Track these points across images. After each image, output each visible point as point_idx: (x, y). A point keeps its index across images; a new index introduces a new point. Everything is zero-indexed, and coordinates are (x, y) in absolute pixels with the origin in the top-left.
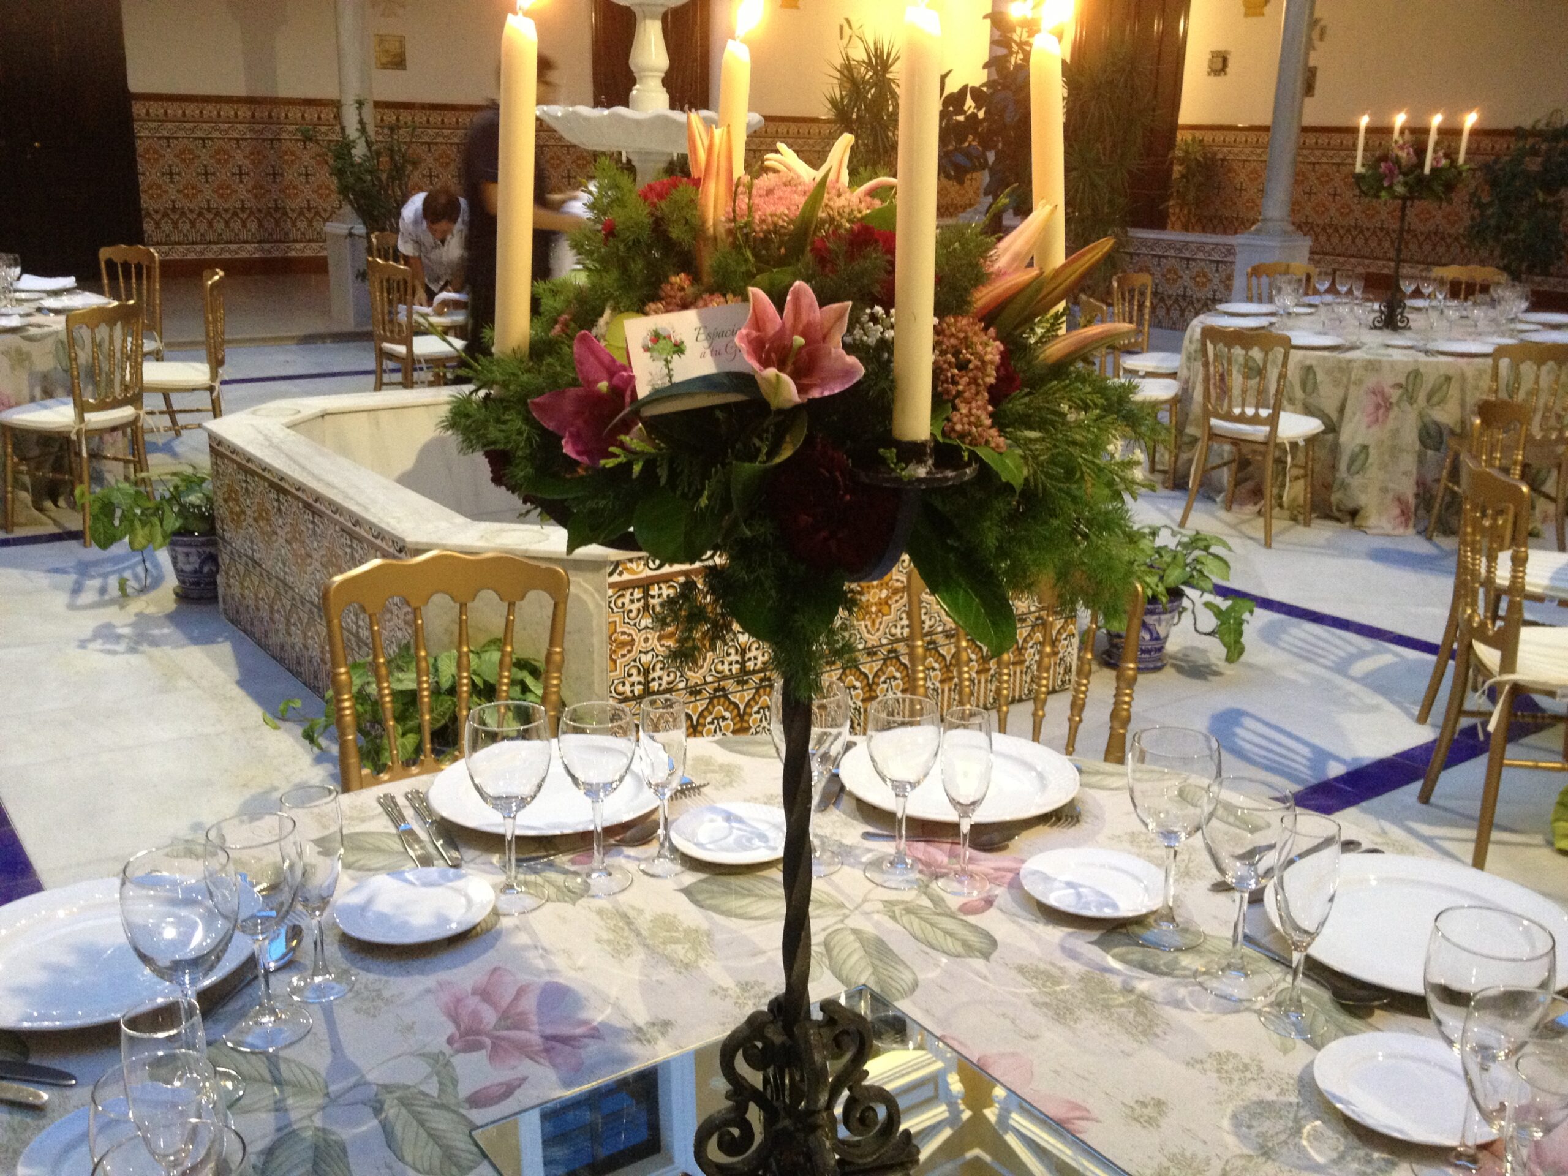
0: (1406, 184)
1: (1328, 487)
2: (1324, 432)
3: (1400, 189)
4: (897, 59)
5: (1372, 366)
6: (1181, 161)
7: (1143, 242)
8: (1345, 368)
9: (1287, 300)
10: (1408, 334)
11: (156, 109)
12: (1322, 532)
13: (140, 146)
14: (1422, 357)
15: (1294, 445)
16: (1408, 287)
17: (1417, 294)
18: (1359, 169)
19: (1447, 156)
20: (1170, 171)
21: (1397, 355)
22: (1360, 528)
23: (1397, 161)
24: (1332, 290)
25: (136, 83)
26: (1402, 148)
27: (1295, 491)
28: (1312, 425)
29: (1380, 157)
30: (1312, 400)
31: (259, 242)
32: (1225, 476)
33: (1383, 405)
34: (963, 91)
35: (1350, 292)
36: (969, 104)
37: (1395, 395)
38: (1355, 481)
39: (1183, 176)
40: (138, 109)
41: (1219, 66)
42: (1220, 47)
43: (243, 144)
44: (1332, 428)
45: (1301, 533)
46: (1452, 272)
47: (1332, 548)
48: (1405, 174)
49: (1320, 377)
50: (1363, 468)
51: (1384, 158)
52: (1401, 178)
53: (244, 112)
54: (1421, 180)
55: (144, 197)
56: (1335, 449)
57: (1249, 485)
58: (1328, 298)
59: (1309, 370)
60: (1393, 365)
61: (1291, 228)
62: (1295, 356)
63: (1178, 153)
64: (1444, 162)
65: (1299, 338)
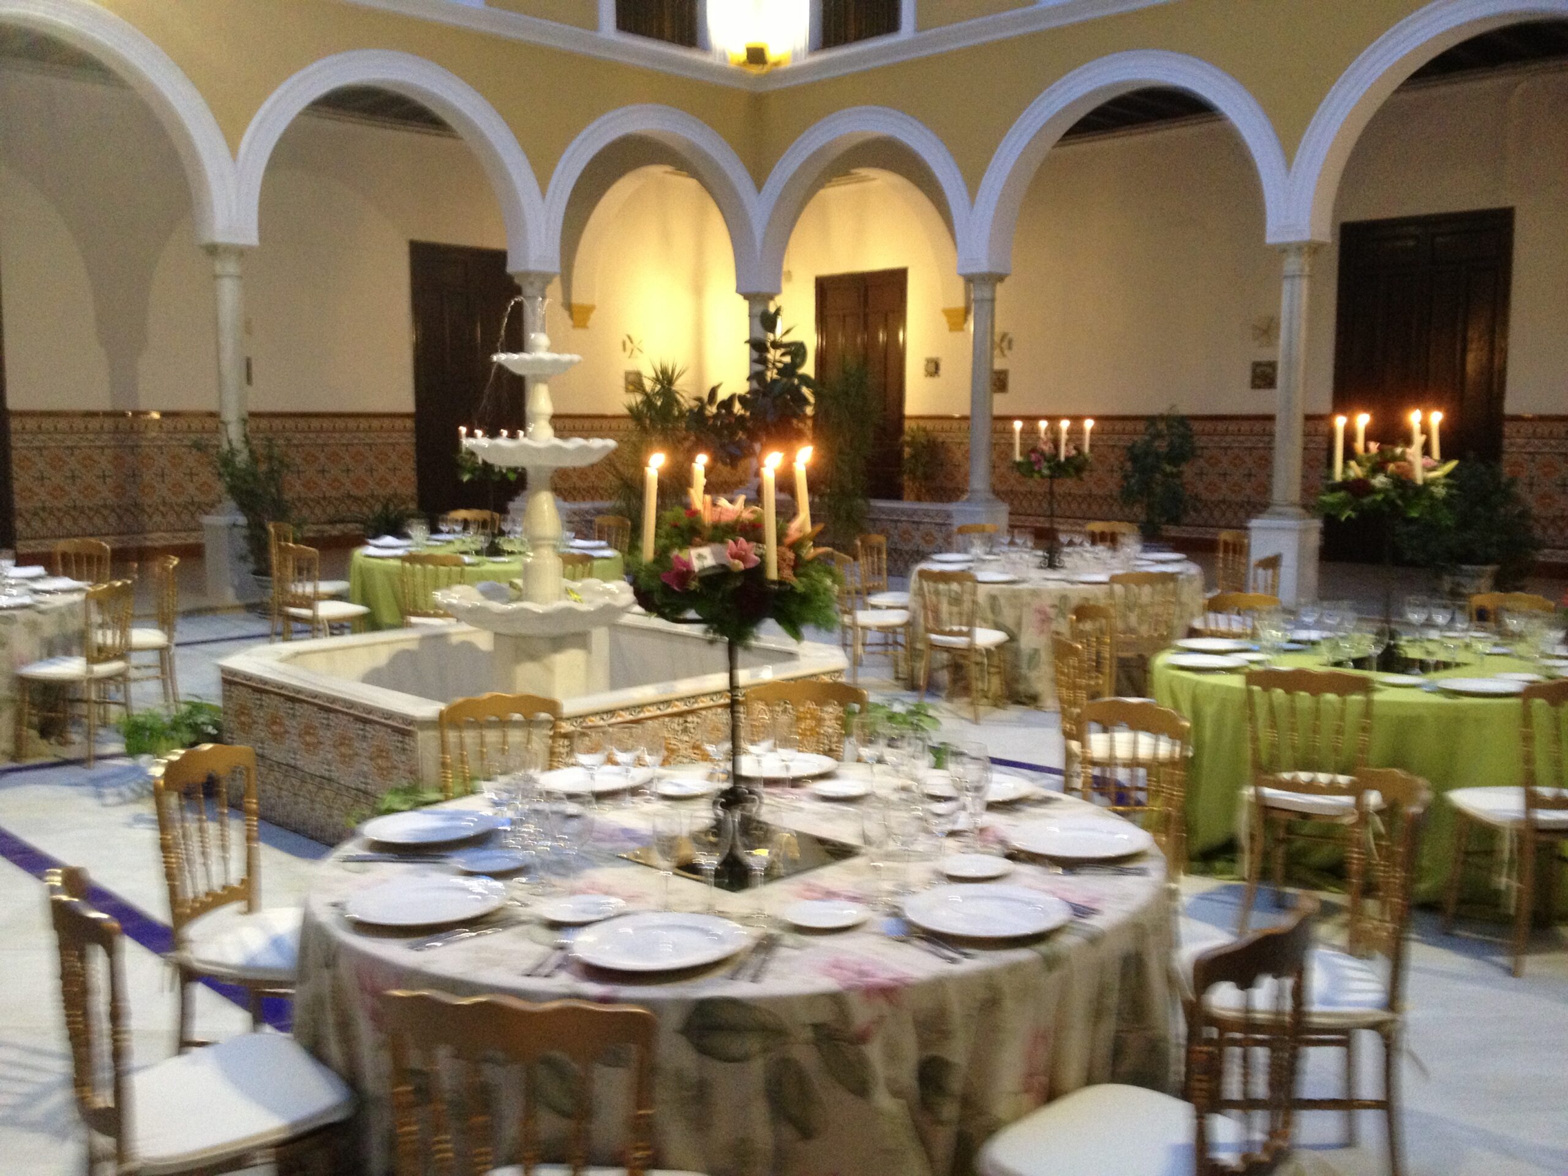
0: (1050, 468)
1: (1016, 680)
2: (1007, 642)
3: (1046, 472)
4: (679, 376)
5: (1035, 593)
6: (910, 444)
7: (881, 510)
8: (1016, 595)
9: (977, 550)
10: (1064, 571)
11: (31, 424)
12: (1014, 712)
13: (15, 455)
14: (1068, 586)
15: (988, 651)
16: (1064, 538)
17: (1071, 543)
18: (1018, 458)
19: (1076, 448)
20: (900, 453)
21: (1051, 585)
22: (1039, 708)
23: (1043, 454)
24: (1012, 543)
25: (13, 402)
26: (1045, 443)
27: (995, 684)
28: (998, 636)
29: (1031, 449)
30: (1000, 620)
31: (120, 534)
32: (944, 677)
33: (1045, 619)
34: (732, 398)
35: (1025, 543)
36: (737, 408)
37: (1052, 612)
38: (1033, 675)
39: (913, 456)
40: (14, 424)
41: (933, 369)
42: (934, 355)
43: (107, 451)
44: (1013, 638)
45: (1000, 714)
46: (1097, 527)
47: (1021, 722)
48: (1049, 461)
49: (1002, 601)
50: (1037, 666)
51: (1034, 450)
52: (1045, 464)
53: (108, 424)
54: (1059, 465)
55: (16, 498)
56: (1017, 653)
57: (961, 684)
58: (1005, 549)
59: (993, 598)
60: (1049, 592)
61: (991, 496)
62: (982, 590)
63: (908, 438)
64: (1074, 452)
65: (982, 576)
